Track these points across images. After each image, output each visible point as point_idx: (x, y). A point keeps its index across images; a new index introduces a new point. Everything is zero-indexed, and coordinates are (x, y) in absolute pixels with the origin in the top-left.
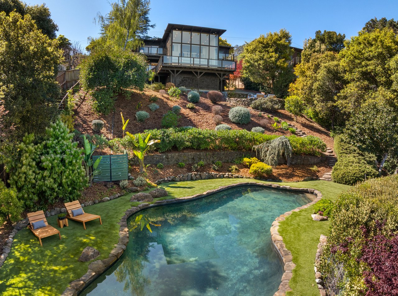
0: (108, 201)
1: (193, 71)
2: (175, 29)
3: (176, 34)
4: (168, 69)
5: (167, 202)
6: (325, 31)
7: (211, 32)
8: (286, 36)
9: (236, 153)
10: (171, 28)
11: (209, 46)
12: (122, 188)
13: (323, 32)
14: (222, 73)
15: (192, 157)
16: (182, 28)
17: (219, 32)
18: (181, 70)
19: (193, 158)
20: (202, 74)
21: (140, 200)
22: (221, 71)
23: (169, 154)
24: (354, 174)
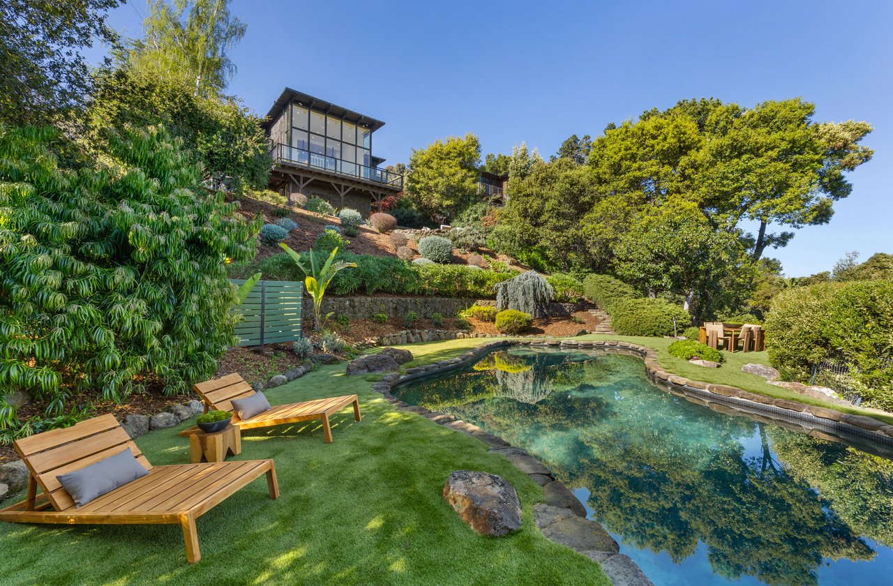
0: (284, 383)
1: (332, 182)
2: (297, 102)
3: (299, 113)
4: (287, 172)
5: (426, 370)
6: (500, 156)
7: (360, 121)
8: (475, 143)
9: (456, 301)
10: (290, 99)
11: (356, 146)
12: (302, 355)
13: (496, 157)
14: (380, 193)
15: (395, 305)
16: (311, 104)
17: (372, 125)
18: (313, 178)
19: (396, 308)
20: (348, 190)
21: (374, 370)
22: (379, 188)
23: (356, 299)
24: (656, 318)
